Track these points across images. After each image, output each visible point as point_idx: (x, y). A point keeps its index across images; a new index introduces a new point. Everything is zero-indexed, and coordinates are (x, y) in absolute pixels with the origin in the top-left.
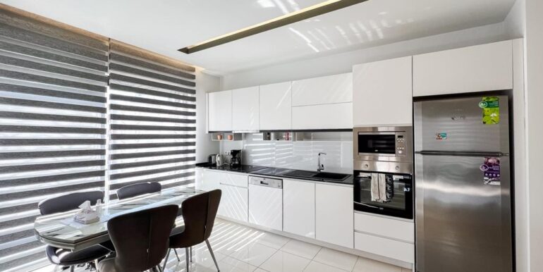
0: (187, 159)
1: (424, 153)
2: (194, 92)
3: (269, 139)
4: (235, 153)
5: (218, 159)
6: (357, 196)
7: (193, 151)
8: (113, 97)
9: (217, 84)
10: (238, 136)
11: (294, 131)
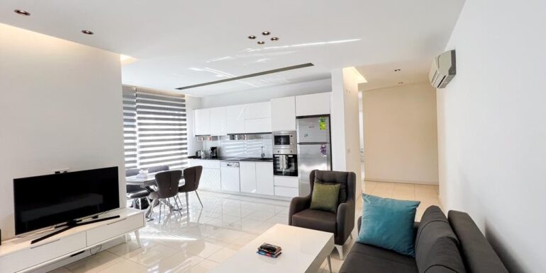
0: (182, 154)
1: (300, 144)
2: (184, 110)
3: (234, 139)
4: (213, 149)
5: (202, 153)
6: (275, 168)
7: (186, 149)
8: (139, 118)
9: (200, 104)
10: (215, 138)
11: (246, 134)
